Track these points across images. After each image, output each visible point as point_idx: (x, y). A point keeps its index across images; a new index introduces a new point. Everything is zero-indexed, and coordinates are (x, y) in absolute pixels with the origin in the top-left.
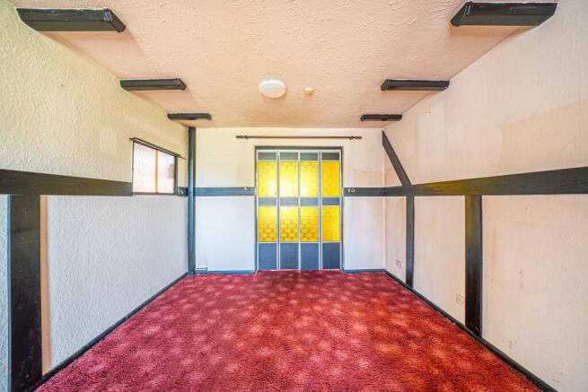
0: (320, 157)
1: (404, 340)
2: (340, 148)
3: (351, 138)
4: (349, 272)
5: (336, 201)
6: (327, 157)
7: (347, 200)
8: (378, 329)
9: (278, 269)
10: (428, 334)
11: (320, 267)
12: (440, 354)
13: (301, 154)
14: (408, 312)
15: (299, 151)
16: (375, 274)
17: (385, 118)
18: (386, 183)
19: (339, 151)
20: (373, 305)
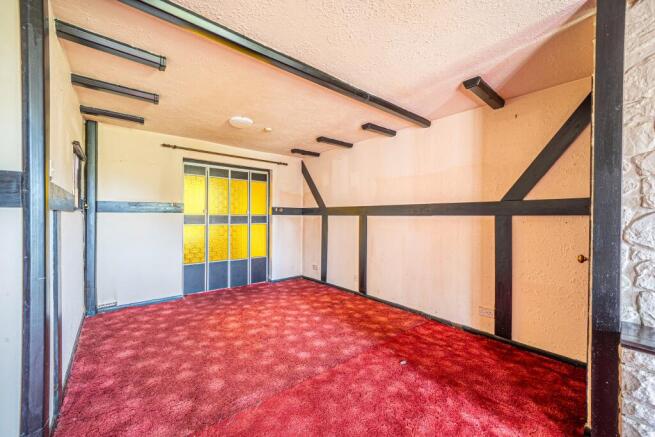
0: (249, 177)
1: (332, 306)
2: (268, 171)
3: (279, 163)
4: (276, 281)
5: (262, 219)
6: (256, 177)
7: (275, 218)
8: (316, 305)
9: (207, 289)
10: (342, 301)
11: (249, 282)
12: (350, 306)
13: (232, 172)
14: (328, 294)
15: (230, 169)
16: (296, 279)
17: (304, 153)
18: (304, 204)
19: (266, 173)
20: (305, 296)
